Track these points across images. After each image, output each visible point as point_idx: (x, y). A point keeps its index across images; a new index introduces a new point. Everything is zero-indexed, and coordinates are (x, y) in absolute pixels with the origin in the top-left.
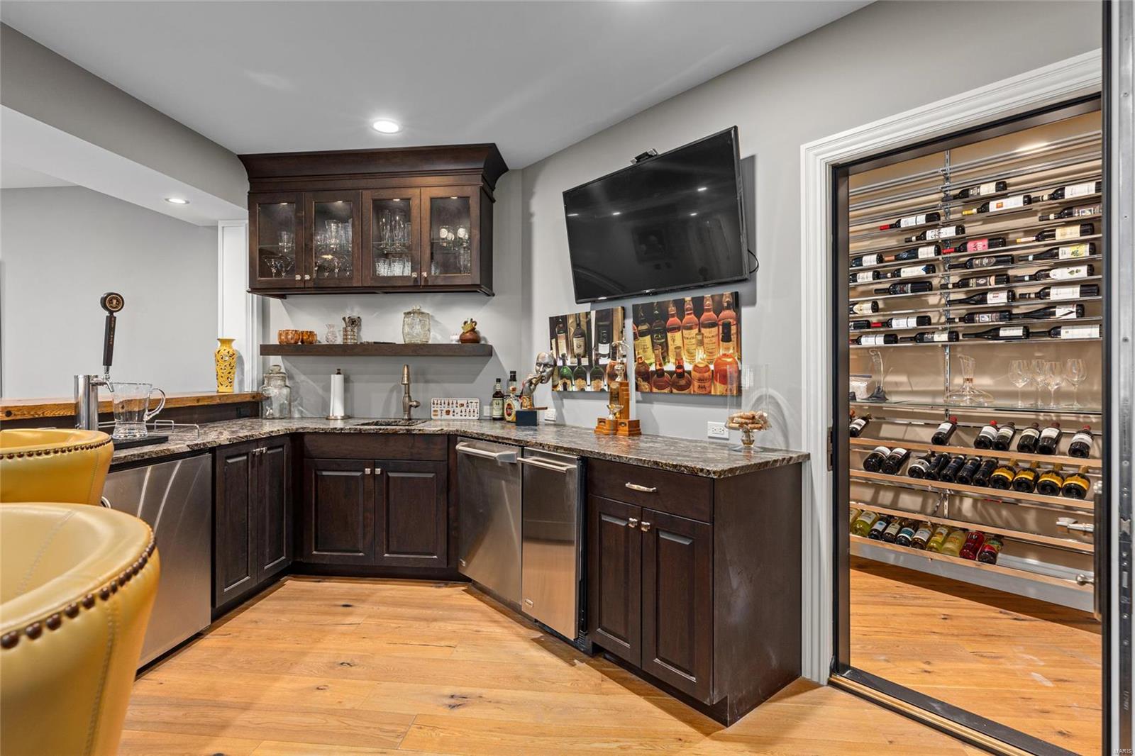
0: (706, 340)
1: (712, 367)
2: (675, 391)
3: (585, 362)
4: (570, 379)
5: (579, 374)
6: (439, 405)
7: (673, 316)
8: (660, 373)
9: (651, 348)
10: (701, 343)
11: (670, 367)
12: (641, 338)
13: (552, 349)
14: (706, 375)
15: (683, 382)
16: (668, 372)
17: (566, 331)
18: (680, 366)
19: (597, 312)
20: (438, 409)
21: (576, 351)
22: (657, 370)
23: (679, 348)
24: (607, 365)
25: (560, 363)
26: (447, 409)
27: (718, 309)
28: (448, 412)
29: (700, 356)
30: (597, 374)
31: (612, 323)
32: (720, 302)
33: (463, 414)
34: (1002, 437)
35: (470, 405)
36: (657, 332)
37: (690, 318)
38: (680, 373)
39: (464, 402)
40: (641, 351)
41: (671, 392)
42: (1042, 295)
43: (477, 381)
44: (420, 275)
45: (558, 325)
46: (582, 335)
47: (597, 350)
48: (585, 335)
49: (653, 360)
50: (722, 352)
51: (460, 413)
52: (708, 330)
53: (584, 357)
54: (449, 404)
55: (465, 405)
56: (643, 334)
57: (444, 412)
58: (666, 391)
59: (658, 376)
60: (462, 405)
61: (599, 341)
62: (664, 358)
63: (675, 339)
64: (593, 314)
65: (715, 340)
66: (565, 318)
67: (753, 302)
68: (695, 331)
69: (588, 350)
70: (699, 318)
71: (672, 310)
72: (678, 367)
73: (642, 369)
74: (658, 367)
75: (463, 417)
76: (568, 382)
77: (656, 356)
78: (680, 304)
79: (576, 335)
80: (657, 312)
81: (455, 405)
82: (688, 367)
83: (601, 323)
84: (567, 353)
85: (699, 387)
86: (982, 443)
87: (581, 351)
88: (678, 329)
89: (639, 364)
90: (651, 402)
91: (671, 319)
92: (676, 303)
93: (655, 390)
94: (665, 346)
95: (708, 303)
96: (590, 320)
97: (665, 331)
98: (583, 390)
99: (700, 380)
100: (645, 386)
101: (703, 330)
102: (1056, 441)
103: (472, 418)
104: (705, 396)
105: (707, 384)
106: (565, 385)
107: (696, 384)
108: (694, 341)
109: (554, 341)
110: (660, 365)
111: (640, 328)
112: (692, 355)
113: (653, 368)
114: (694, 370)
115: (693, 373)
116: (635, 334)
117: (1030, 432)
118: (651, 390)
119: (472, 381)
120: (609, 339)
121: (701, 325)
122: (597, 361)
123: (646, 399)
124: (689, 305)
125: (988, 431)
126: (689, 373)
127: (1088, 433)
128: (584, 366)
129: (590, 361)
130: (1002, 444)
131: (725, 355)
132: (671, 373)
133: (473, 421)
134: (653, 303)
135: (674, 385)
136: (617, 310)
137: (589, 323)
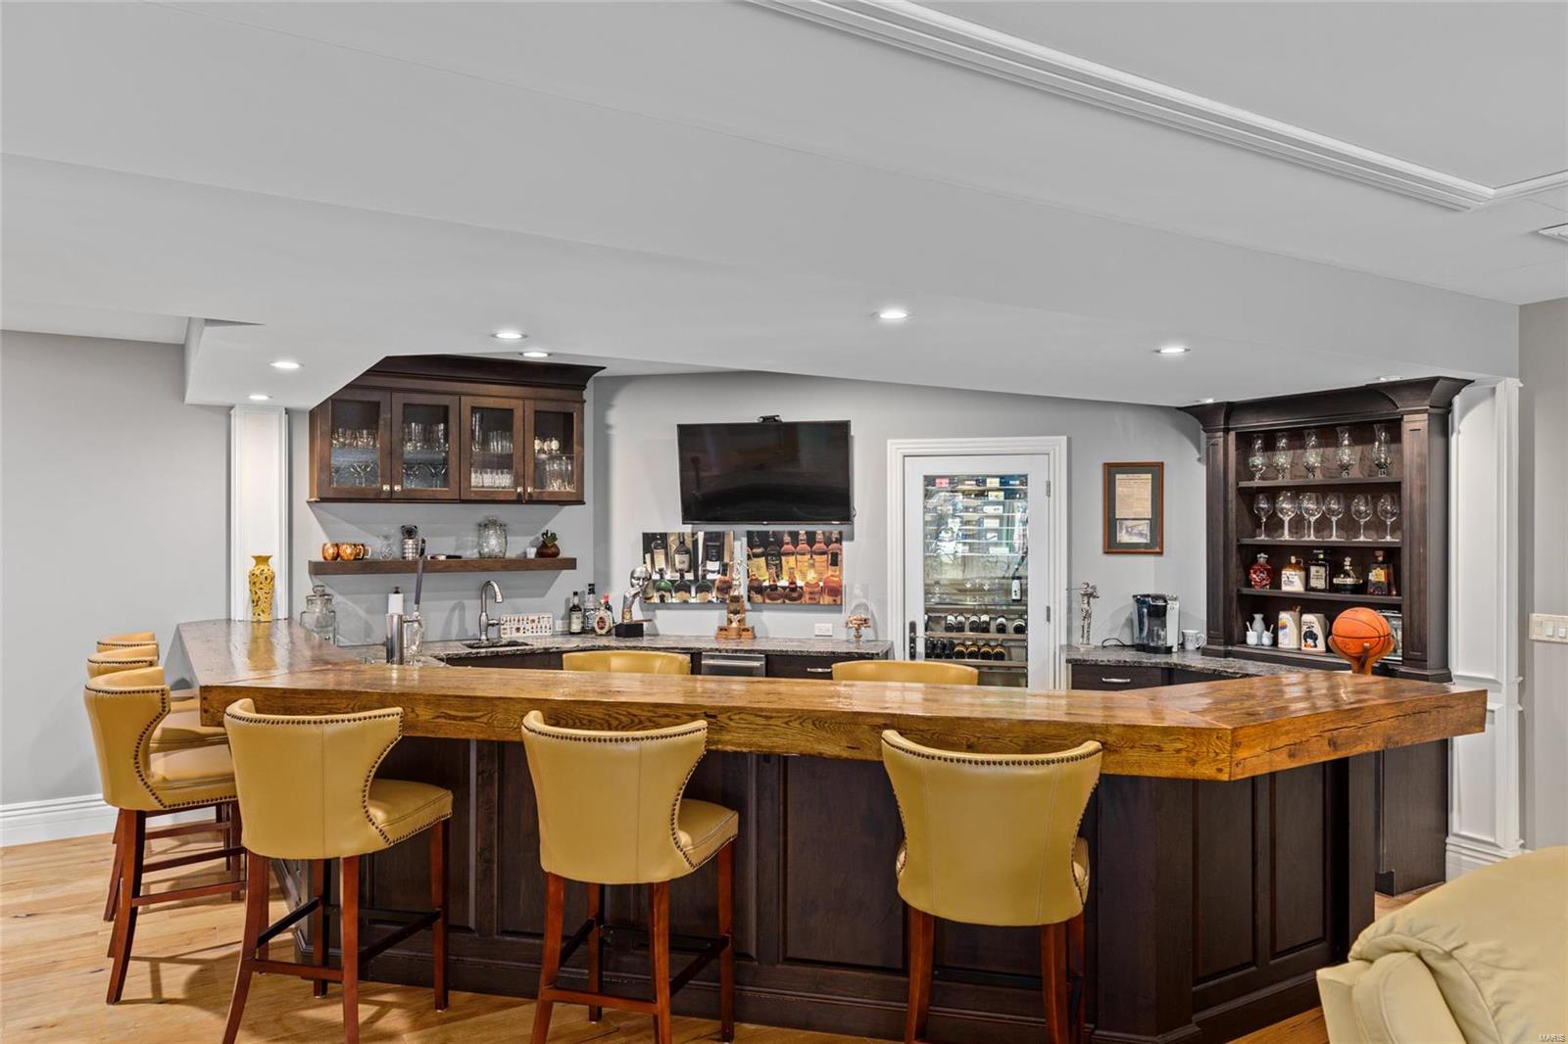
0: (817, 564)
1: (821, 584)
2: (787, 601)
3: (689, 576)
4: (670, 591)
5: (682, 587)
6: (508, 623)
7: (787, 543)
8: (774, 588)
9: (765, 567)
10: (813, 566)
11: (784, 582)
12: (755, 559)
13: (645, 563)
14: (816, 590)
15: (795, 595)
16: (782, 587)
17: (665, 547)
18: (792, 583)
19: (706, 533)
20: (508, 627)
21: (678, 566)
22: (770, 586)
23: (793, 568)
24: (715, 580)
25: (655, 577)
26: (517, 626)
27: (828, 542)
28: (518, 629)
29: (811, 576)
30: (704, 587)
31: (723, 544)
32: (830, 538)
33: (534, 630)
34: (960, 623)
35: (541, 620)
36: (773, 555)
37: (803, 546)
38: (793, 587)
39: (536, 618)
40: (754, 569)
41: (784, 602)
42: (979, 522)
43: (547, 596)
44: (525, 490)
45: (652, 542)
46: (687, 552)
47: (705, 566)
48: (692, 554)
49: (767, 577)
50: (830, 573)
51: (531, 630)
52: (819, 557)
53: (688, 571)
54: (519, 621)
55: (536, 621)
56: (756, 556)
57: (514, 630)
58: (779, 601)
59: (772, 590)
60: (533, 621)
61: (707, 557)
62: (778, 576)
63: (788, 562)
64: (701, 536)
65: (825, 564)
66: (664, 536)
67: (851, 538)
68: (809, 556)
69: (693, 566)
70: (811, 547)
71: (787, 539)
72: (791, 583)
73: (756, 584)
74: (772, 583)
75: (535, 634)
76: (667, 594)
77: (770, 574)
78: (794, 535)
79: (678, 551)
80: (772, 539)
81: (525, 622)
82: (800, 583)
83: (710, 544)
84: (668, 568)
85: (810, 598)
86: (949, 628)
87: (685, 566)
88: (793, 554)
89: (752, 580)
90: (761, 611)
91: (785, 546)
92: (791, 534)
93: (767, 601)
94: (779, 567)
95: (819, 537)
96: (697, 540)
97: (779, 555)
98: (686, 602)
99: (811, 593)
100: (758, 598)
101: (814, 556)
102: (988, 623)
103: (544, 634)
104: (815, 605)
105: (816, 597)
106: (662, 598)
107: (807, 596)
108: (806, 564)
109: (648, 556)
110: (774, 581)
111: (754, 551)
112: (804, 575)
113: (766, 584)
114: (806, 586)
115: (805, 588)
116: (748, 555)
117: (974, 618)
118: (764, 601)
119: (543, 596)
120: (719, 557)
121: (813, 553)
122: (704, 577)
123: (756, 608)
124: (802, 537)
125: (951, 619)
126: (801, 588)
127: (1003, 617)
128: (689, 581)
129: (696, 576)
130: (960, 628)
131: (832, 576)
132: (784, 588)
133: (546, 637)
134: (768, 532)
135: (787, 597)
136: (729, 534)
137: (695, 543)
